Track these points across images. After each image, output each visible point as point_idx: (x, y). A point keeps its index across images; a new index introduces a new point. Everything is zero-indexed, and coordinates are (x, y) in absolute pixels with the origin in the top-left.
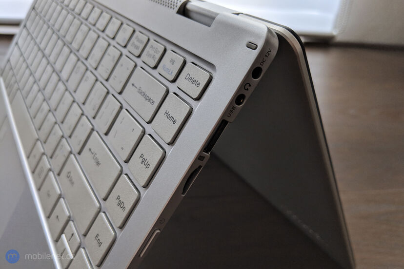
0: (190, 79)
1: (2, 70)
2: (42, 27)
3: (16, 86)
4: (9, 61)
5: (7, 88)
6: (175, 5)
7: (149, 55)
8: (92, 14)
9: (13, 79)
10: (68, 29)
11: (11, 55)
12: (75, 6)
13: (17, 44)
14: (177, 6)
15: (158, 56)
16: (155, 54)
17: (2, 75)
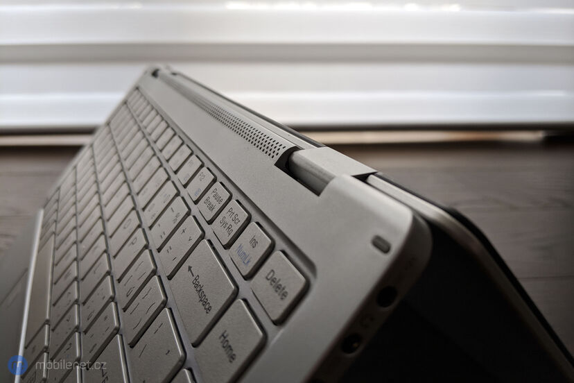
0: (273, 280)
1: (47, 199)
2: (109, 151)
3: (52, 229)
4: (59, 189)
5: (43, 227)
6: (276, 152)
7: (224, 224)
8: (169, 146)
9: (54, 217)
10: (136, 161)
11: (63, 183)
12: (153, 130)
13: (75, 167)
14: (277, 154)
15: (236, 228)
16: (233, 223)
17: (44, 207)
